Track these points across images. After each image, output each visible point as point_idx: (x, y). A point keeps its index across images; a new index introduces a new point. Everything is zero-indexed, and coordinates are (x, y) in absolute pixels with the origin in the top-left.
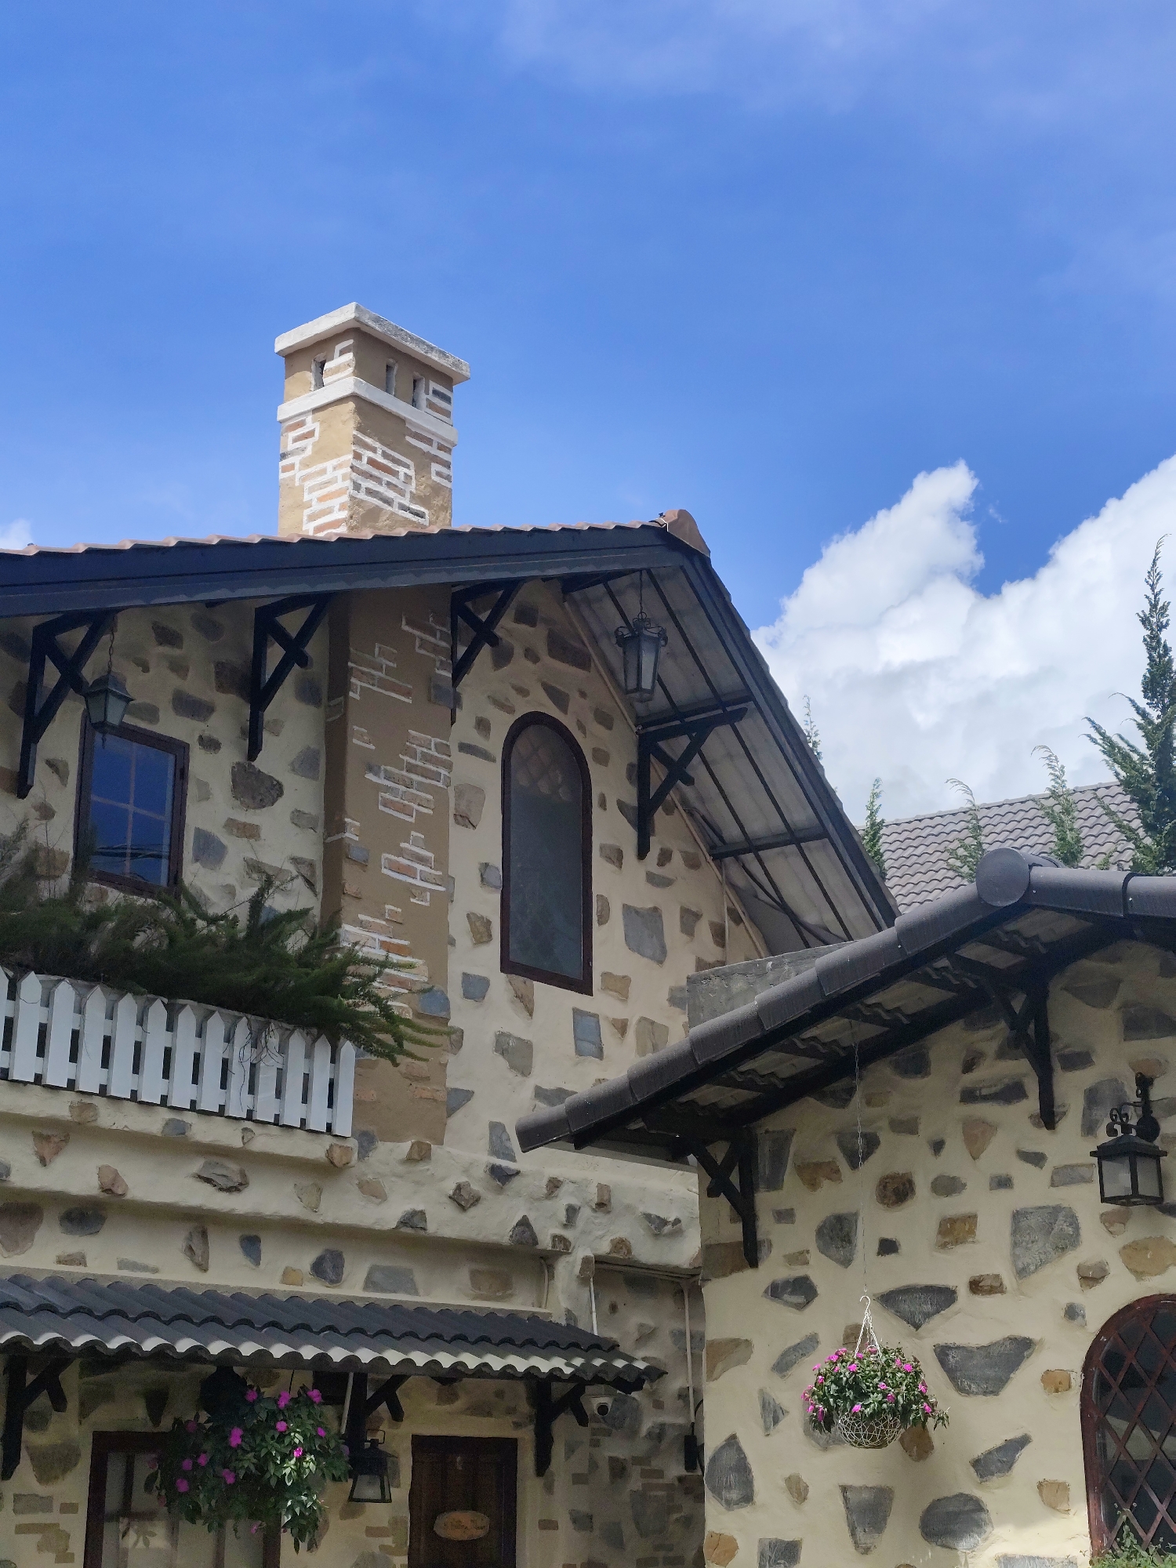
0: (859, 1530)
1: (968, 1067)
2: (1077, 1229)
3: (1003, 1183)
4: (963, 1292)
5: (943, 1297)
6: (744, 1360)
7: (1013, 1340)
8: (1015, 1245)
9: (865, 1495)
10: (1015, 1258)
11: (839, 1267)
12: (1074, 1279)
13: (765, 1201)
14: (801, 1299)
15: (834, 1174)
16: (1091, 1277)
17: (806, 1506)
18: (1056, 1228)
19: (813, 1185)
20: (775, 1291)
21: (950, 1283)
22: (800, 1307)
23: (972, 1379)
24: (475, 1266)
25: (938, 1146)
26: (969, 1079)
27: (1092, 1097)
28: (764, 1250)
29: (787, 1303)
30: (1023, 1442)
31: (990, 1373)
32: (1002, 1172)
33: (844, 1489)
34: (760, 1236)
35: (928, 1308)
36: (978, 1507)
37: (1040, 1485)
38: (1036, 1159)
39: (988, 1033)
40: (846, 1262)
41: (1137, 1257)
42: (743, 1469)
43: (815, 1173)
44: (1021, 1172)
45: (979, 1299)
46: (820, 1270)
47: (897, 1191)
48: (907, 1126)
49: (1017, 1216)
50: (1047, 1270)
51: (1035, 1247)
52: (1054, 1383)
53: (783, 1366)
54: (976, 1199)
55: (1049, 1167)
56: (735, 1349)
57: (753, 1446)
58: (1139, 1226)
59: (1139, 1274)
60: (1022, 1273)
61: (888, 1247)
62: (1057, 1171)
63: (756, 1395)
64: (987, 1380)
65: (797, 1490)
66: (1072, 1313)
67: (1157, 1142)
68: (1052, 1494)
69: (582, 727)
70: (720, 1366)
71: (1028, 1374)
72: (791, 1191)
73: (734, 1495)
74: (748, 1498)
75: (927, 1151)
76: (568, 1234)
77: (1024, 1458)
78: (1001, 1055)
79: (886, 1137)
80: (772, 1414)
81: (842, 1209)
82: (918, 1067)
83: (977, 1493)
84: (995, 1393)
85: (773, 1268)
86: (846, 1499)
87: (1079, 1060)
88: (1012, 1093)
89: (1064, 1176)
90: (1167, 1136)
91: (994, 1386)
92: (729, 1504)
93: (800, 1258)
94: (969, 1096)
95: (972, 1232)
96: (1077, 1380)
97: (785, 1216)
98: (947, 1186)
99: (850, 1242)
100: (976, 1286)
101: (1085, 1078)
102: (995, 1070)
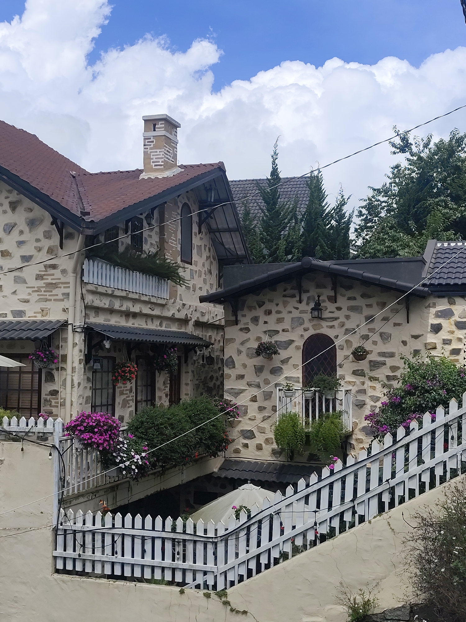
0: (257, 373)
1: (285, 291)
2: (304, 321)
3: (290, 312)
4: (281, 332)
5: (277, 332)
6: (234, 342)
7: (290, 340)
8: (292, 323)
9: (259, 367)
10: (291, 326)
11: (255, 326)
12: (303, 330)
13: (240, 313)
14: (247, 331)
15: (255, 309)
16: (306, 330)
17: (246, 369)
18: (300, 321)
19: (251, 310)
20: (241, 330)
21: (279, 330)
22: (246, 333)
23: (281, 346)
24: (178, 323)
25: (277, 305)
26: (285, 293)
27: (309, 298)
28: (239, 322)
29: (243, 332)
30: (291, 357)
31: (285, 346)
32: (290, 310)
33: (255, 366)
34: (238, 319)
35: (274, 334)
36: (282, 368)
37: (294, 365)
38: (297, 308)
39: (289, 284)
40: (257, 325)
41: (315, 327)
42: (233, 362)
43: (251, 308)
44: (294, 310)
45: (284, 333)
46: (251, 326)
47: (269, 313)
48: (271, 301)
49: (292, 318)
50: (297, 328)
51: (296, 324)
52: (297, 348)
53: (242, 343)
54: (284, 315)
55: (299, 310)
56: (232, 340)
57: (235, 358)
58: (315, 322)
59: (315, 330)
60: (293, 328)
61: (266, 322)
62: (301, 311)
63: (236, 348)
64: (285, 347)
65: (245, 366)
66: (302, 336)
67: (320, 307)
68: (295, 366)
69: (191, 205)
70: (228, 343)
71: (293, 346)
72: (245, 311)
73: (231, 367)
74: (234, 367)
75: (275, 306)
76: (191, 316)
77: (290, 361)
78: (292, 289)
79: (267, 303)
80: (239, 352)
81: (257, 315)
82: (275, 290)
83: (281, 366)
84: (286, 349)
85: (240, 326)
86: (255, 367)
87: (308, 291)
88: (293, 296)
89: (302, 312)
90: (322, 306)
91: (286, 348)
92: (230, 368)
93: (247, 324)
94: (285, 296)
95: (283, 321)
96: (302, 347)
97: (244, 316)
98: (278, 312)
99: (258, 321)
100: (283, 330)
101: (308, 295)
102: (289, 292)
